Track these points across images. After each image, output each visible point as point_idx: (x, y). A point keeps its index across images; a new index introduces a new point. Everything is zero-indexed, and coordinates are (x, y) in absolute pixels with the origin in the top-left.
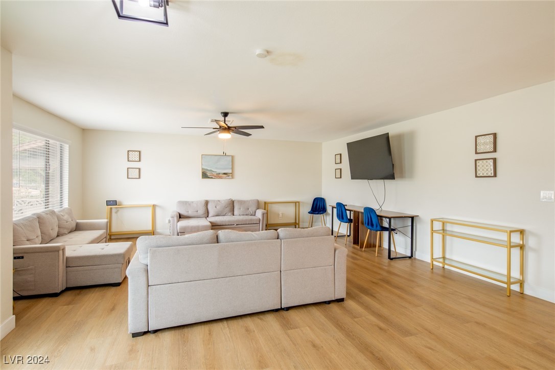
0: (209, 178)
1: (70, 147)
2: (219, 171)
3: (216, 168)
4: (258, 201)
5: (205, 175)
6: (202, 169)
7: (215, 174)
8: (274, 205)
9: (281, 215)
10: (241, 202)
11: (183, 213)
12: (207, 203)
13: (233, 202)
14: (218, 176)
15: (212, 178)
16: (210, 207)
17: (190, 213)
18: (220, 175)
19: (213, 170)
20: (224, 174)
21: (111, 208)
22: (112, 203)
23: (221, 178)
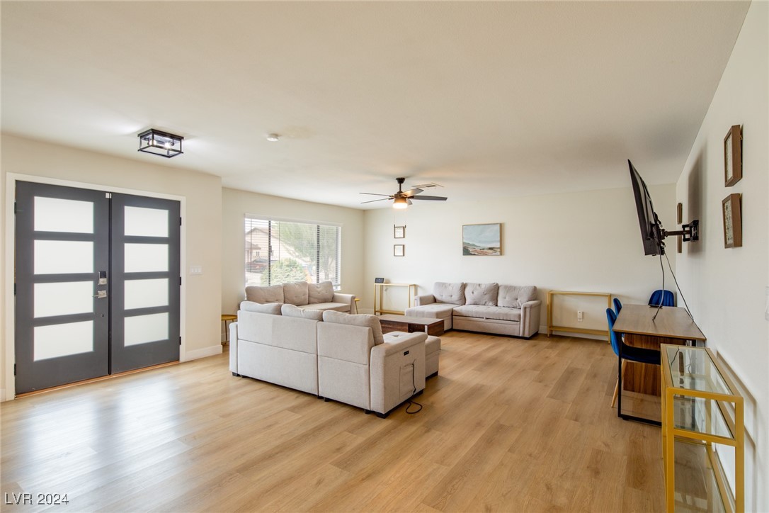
0: (471, 254)
1: (342, 228)
2: (483, 245)
3: (480, 242)
4: (535, 288)
5: (466, 252)
6: (464, 243)
7: (478, 249)
8: (567, 298)
9: (580, 315)
10: (510, 289)
11: (438, 297)
12: (464, 286)
13: (498, 288)
14: (482, 252)
15: (474, 255)
16: (468, 292)
17: (444, 298)
18: (485, 251)
19: (476, 244)
20: (490, 249)
21: (382, 287)
22: (380, 280)
23: (485, 254)
